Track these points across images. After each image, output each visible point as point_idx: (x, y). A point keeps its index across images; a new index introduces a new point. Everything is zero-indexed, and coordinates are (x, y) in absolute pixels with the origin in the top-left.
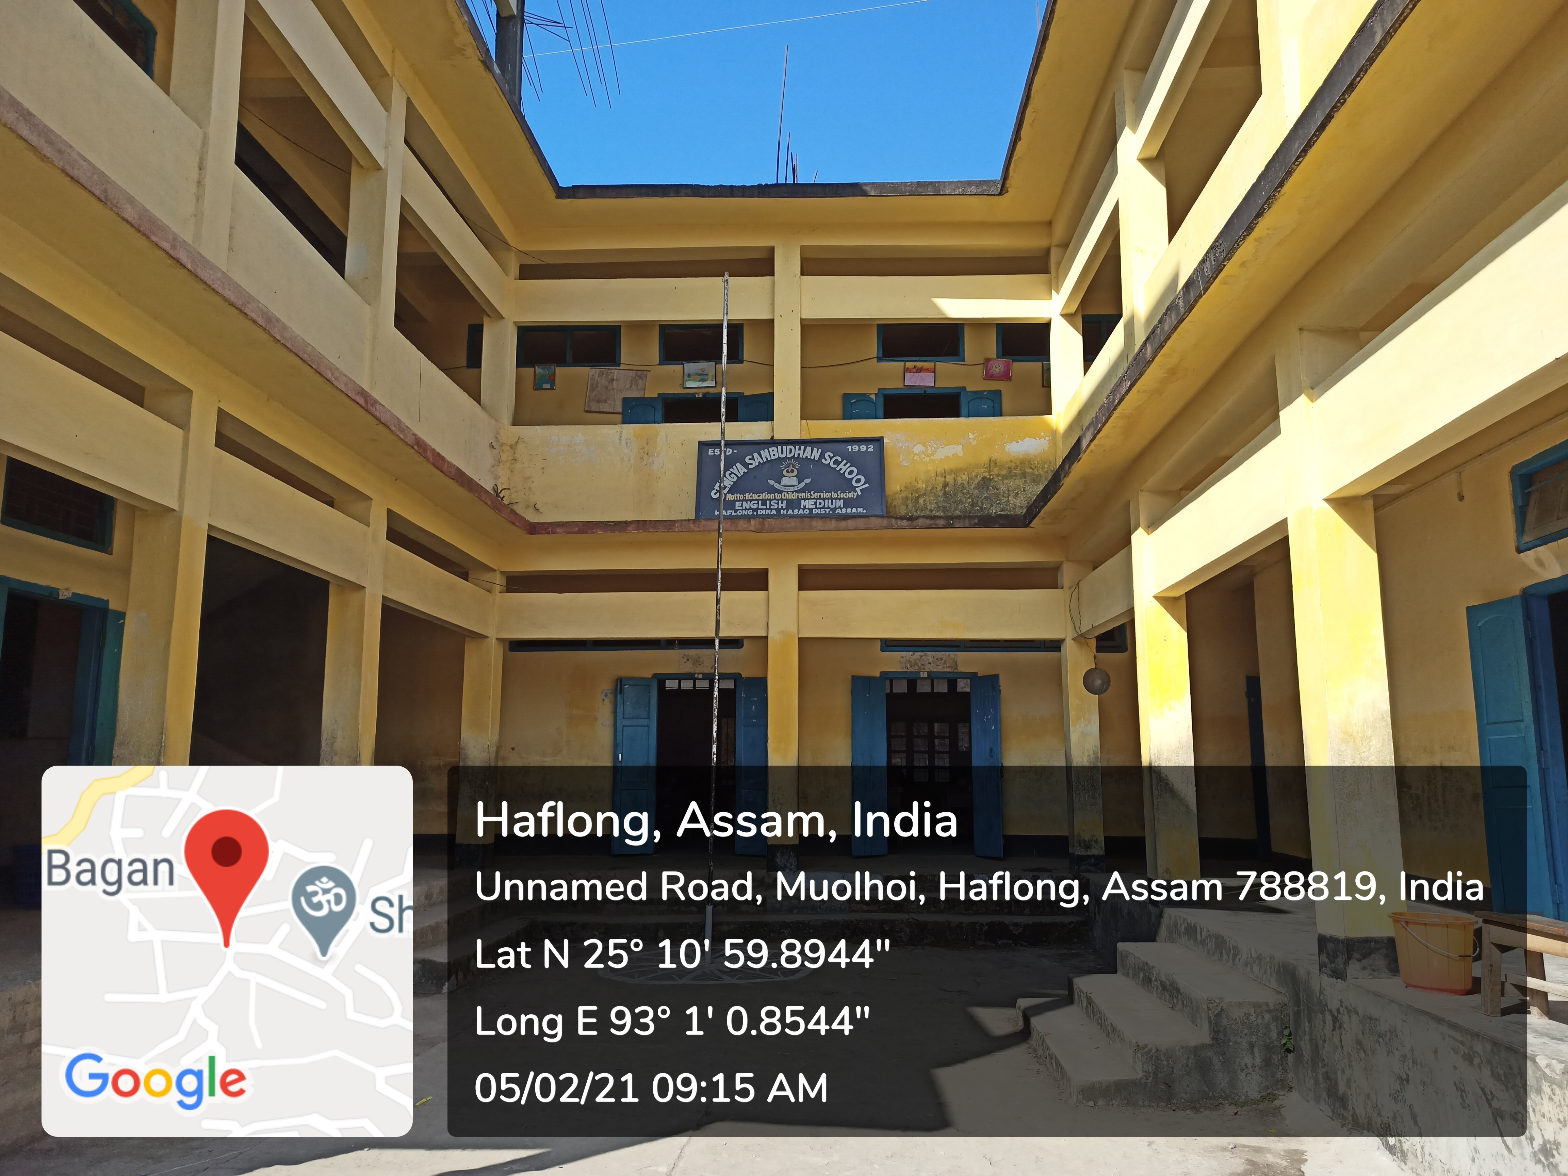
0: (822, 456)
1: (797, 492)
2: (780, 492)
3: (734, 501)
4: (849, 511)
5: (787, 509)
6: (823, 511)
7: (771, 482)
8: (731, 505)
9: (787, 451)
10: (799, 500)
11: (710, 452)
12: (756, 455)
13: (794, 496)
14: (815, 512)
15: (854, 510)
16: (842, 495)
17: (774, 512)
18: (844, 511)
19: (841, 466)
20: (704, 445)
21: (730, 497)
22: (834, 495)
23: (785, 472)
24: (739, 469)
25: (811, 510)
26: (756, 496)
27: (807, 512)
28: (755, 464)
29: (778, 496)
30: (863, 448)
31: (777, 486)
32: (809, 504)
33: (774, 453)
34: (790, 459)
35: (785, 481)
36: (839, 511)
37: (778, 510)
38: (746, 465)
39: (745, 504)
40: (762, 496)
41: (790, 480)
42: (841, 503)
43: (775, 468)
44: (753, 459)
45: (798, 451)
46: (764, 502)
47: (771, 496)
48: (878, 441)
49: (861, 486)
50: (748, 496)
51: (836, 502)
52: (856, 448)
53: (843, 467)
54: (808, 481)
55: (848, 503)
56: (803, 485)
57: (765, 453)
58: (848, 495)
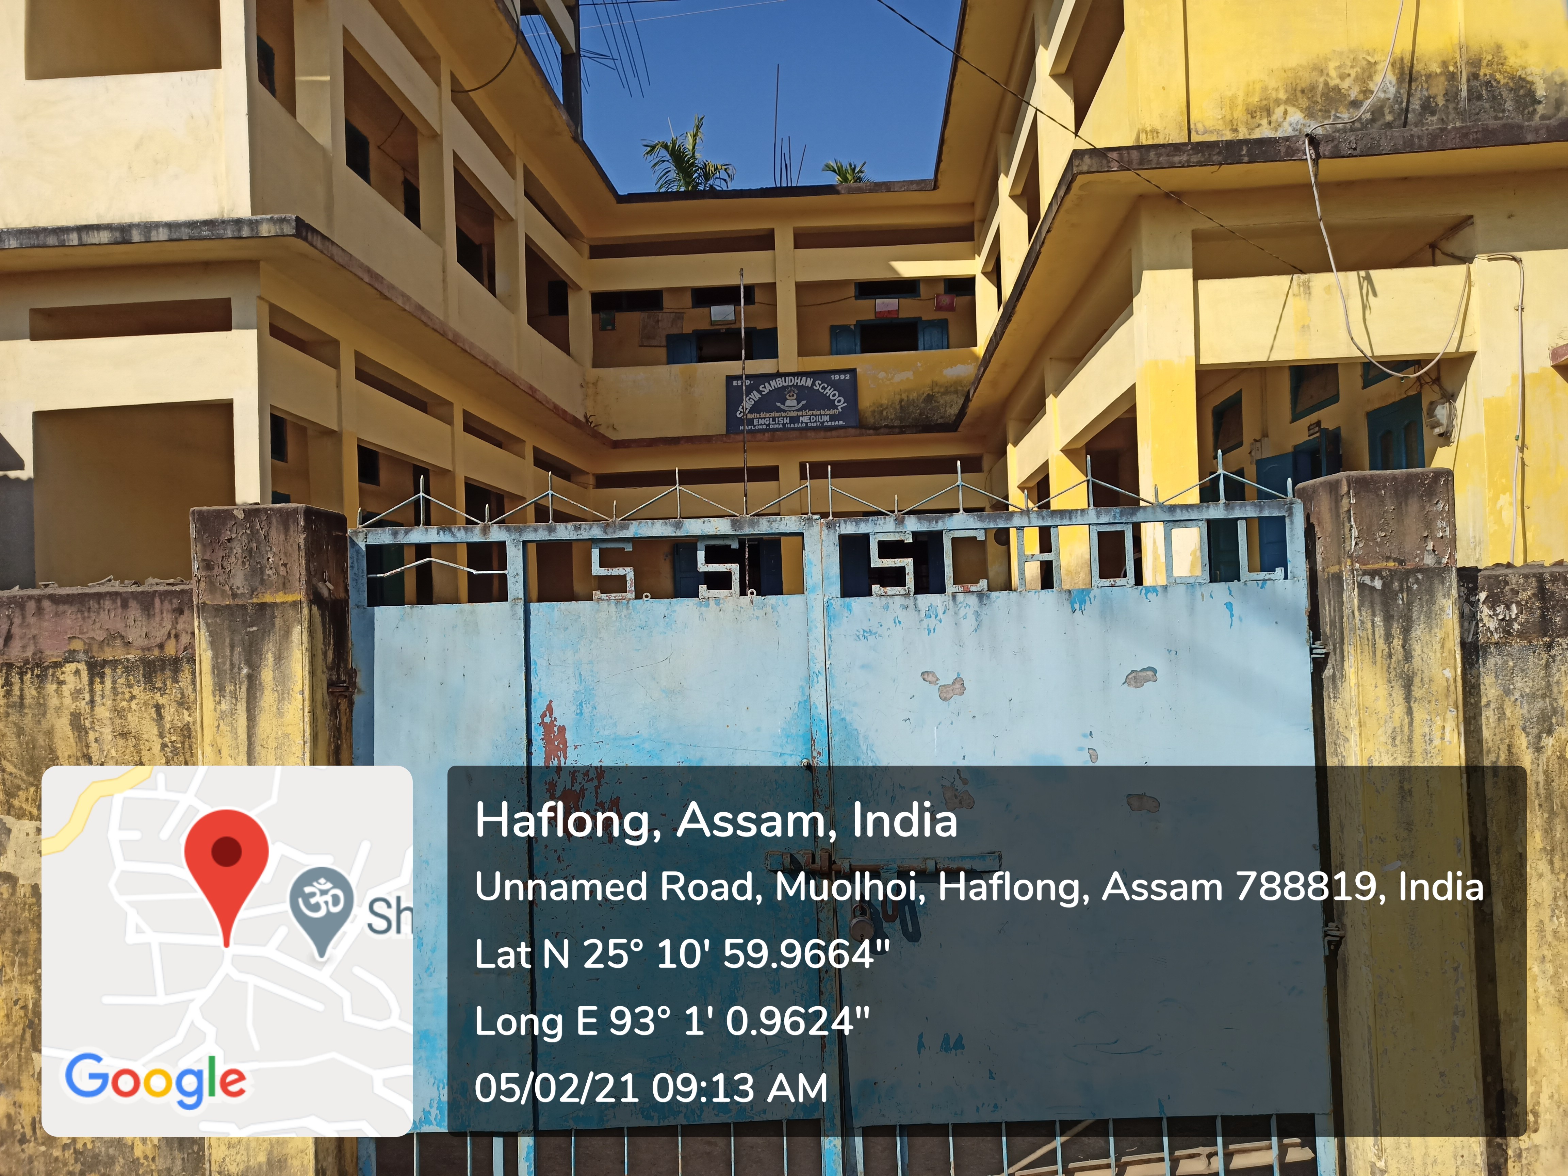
0: (813, 384)
1: (797, 410)
2: (785, 411)
3: (753, 419)
4: (833, 423)
5: (790, 423)
6: (815, 424)
7: (778, 404)
8: (750, 422)
9: (789, 381)
10: (798, 417)
11: (735, 383)
12: (767, 384)
13: (795, 414)
14: (809, 425)
15: (837, 423)
16: (828, 412)
17: (781, 426)
18: (830, 423)
19: (827, 390)
20: (730, 379)
21: (750, 416)
22: (823, 412)
23: (787, 397)
24: (756, 396)
25: (807, 423)
26: (768, 415)
27: (804, 425)
28: (766, 391)
29: (784, 414)
30: (842, 377)
31: (782, 407)
32: (805, 419)
33: (778, 383)
34: (791, 386)
35: (788, 403)
36: (826, 424)
37: (784, 425)
38: (760, 392)
39: (761, 421)
40: (772, 415)
41: (791, 402)
42: (827, 418)
43: (780, 394)
44: (765, 387)
45: (797, 381)
46: (774, 419)
47: (778, 414)
48: (853, 371)
49: (841, 404)
50: (762, 415)
51: (823, 417)
52: (837, 377)
53: (829, 392)
54: (804, 402)
55: (833, 418)
56: (800, 405)
57: (773, 383)
58: (832, 412)
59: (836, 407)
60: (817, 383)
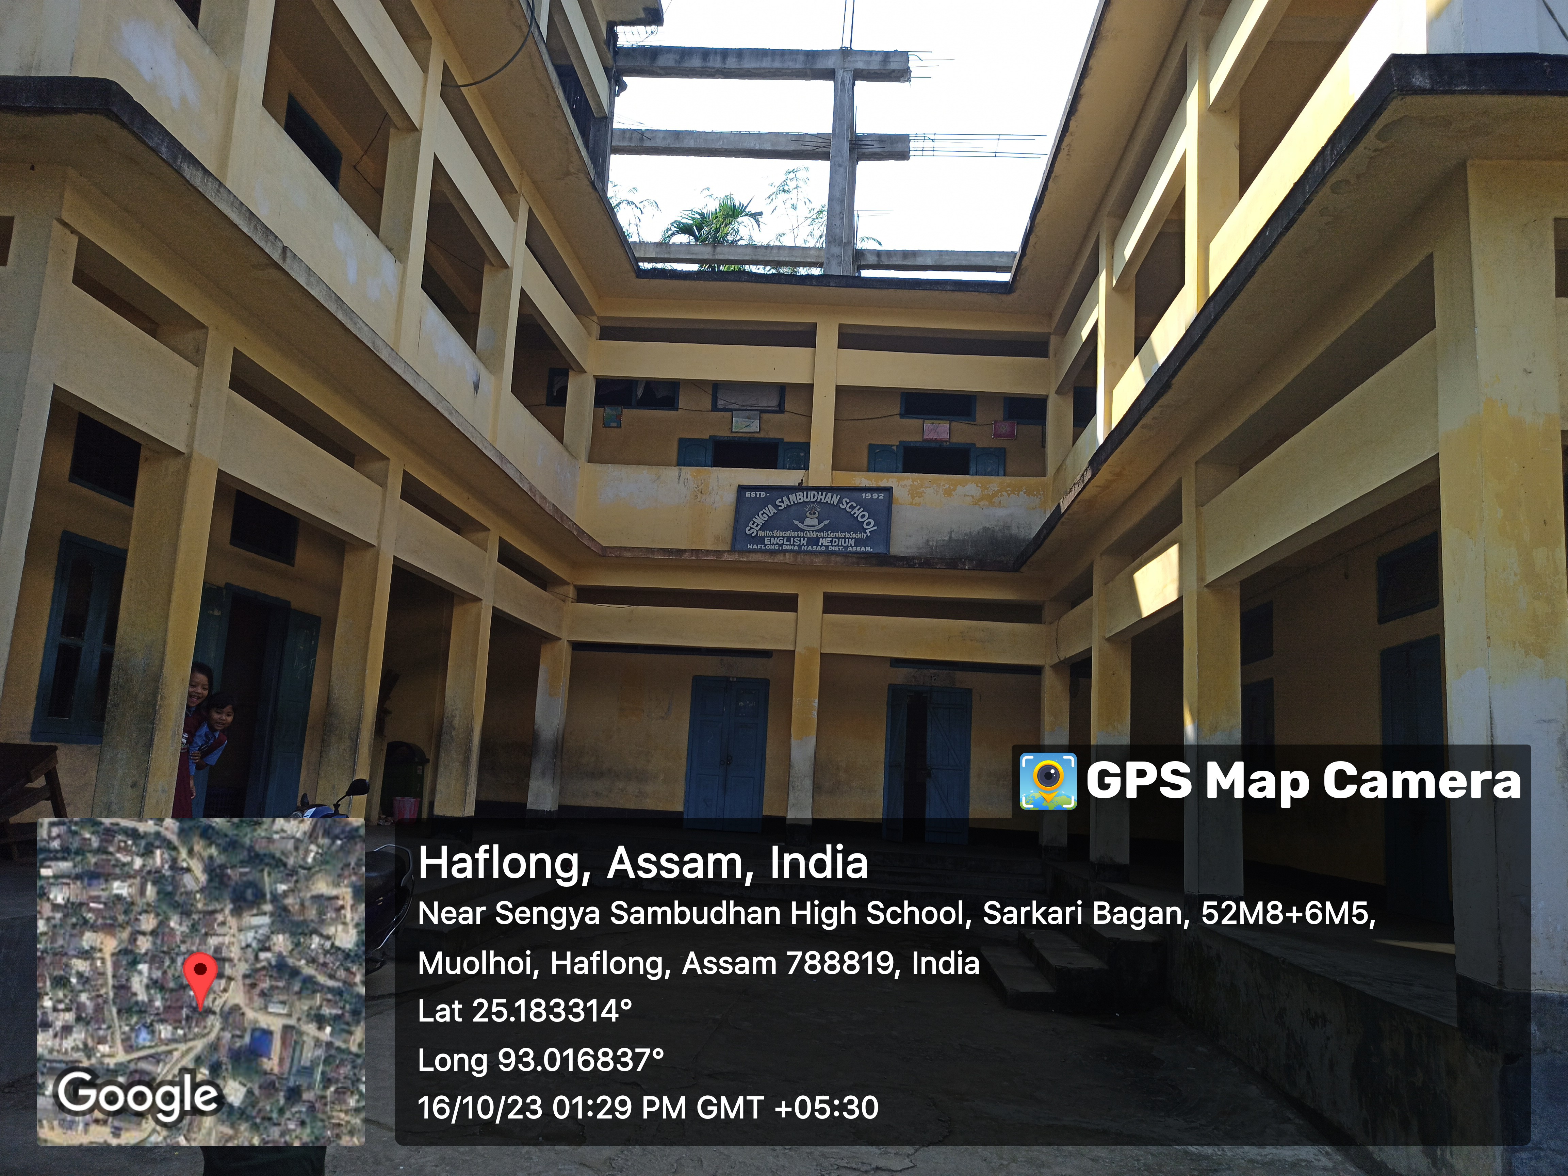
0: (840, 501)
1: (817, 531)
3: (765, 537)
4: (858, 549)
5: (808, 545)
6: (837, 549)
8: (761, 540)
9: (811, 496)
10: (818, 539)
11: (748, 494)
12: (785, 498)
13: (814, 535)
14: (830, 549)
15: (863, 548)
16: (854, 536)
17: (796, 548)
18: (854, 549)
19: (855, 510)
20: (742, 489)
21: (761, 533)
22: (848, 535)
23: (808, 514)
24: (771, 510)
25: (827, 547)
26: (782, 534)
27: (824, 548)
28: (784, 506)
29: (801, 534)
30: (875, 496)
31: (800, 525)
32: (825, 542)
34: (813, 502)
35: (808, 521)
36: (850, 549)
37: (800, 546)
38: (776, 506)
39: (774, 540)
40: (788, 534)
41: (811, 521)
42: (852, 542)
43: (800, 511)
44: (782, 501)
45: (820, 497)
46: (789, 539)
47: (795, 534)
48: (889, 490)
49: (870, 529)
50: (776, 533)
51: (847, 541)
52: (869, 495)
53: (857, 512)
54: (827, 522)
55: (858, 542)
56: (822, 525)
57: (792, 497)
58: (860, 535)
59: (864, 530)
60: (844, 501)
